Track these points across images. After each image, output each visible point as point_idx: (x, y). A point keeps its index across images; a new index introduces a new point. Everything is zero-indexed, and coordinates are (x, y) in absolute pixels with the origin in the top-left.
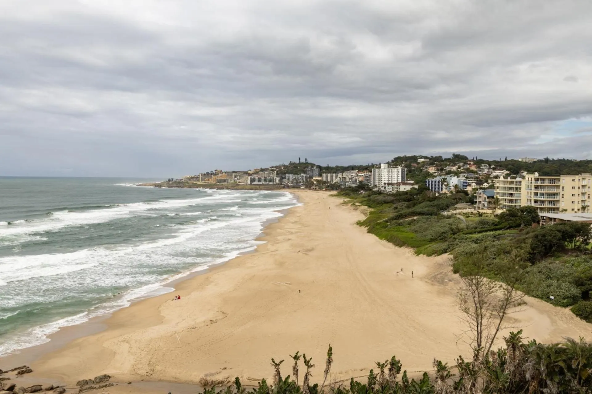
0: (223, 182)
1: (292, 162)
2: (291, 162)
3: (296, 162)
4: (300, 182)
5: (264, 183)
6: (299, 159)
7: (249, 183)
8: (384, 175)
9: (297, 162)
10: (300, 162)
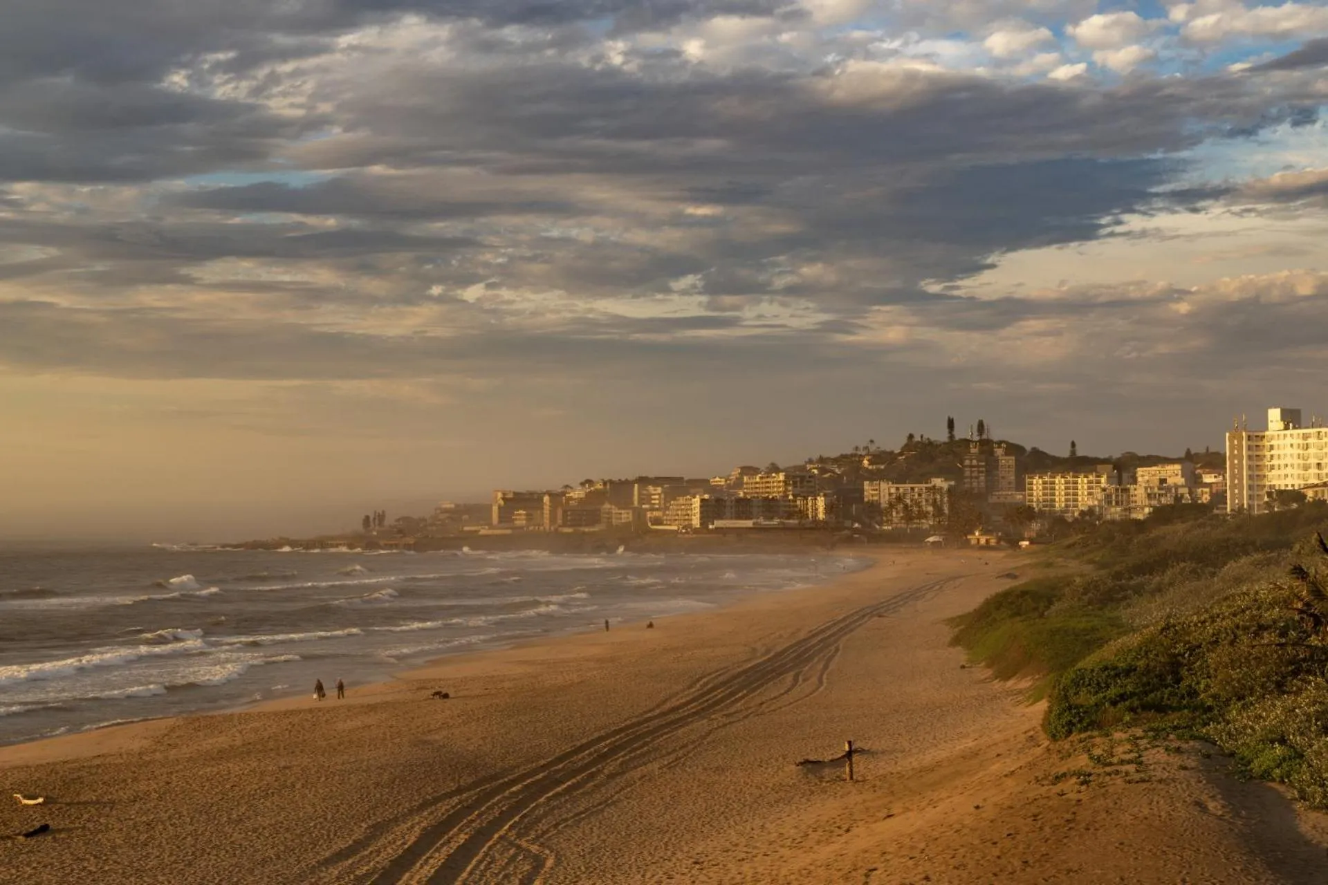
0: (586, 525)
1: (917, 438)
2: (911, 437)
3: (933, 438)
4: (923, 515)
5: (762, 522)
6: (951, 424)
7: (696, 522)
8: (1282, 462)
9: (941, 436)
10: (952, 437)
